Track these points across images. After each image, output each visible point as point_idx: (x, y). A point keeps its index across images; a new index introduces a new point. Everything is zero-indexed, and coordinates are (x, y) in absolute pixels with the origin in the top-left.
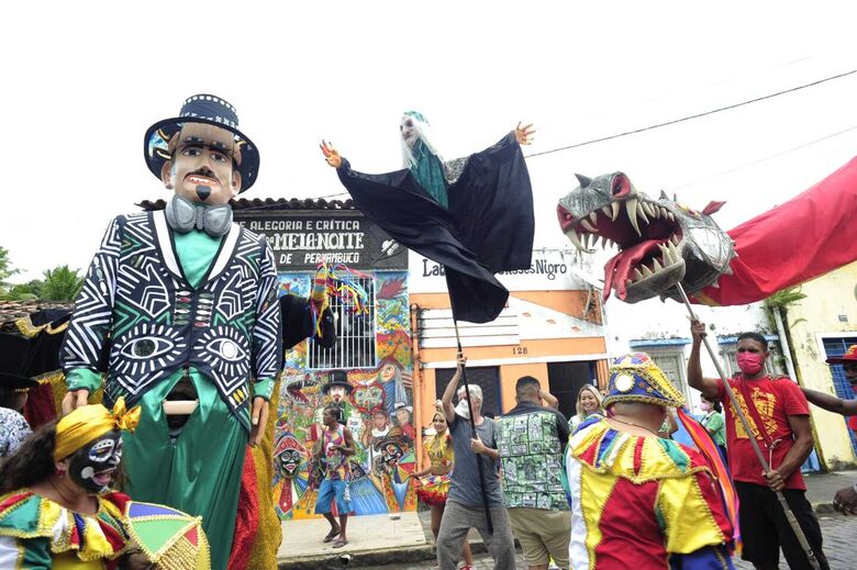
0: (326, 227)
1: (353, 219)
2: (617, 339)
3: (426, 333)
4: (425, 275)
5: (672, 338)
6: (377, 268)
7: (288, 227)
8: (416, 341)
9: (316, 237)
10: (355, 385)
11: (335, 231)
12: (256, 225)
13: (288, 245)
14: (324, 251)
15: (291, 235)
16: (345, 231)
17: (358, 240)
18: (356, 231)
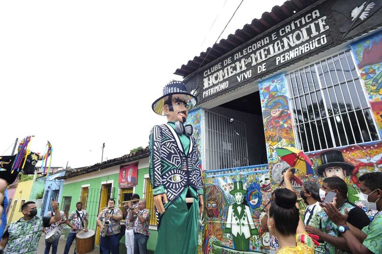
0: (287, 30)
1: (311, 11)
6: (351, 38)
7: (259, 46)
9: (282, 42)
10: (354, 164)
11: (297, 28)
12: (238, 56)
13: (261, 58)
14: (291, 48)
15: (262, 50)
16: (307, 24)
17: (321, 24)
18: (317, 19)
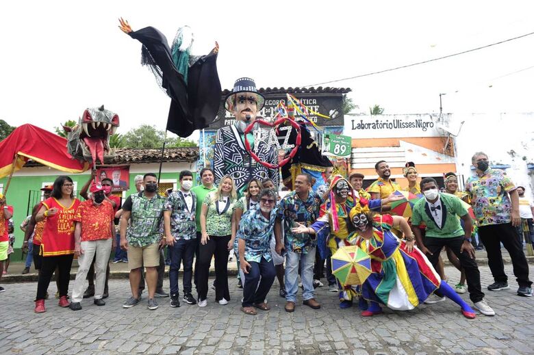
1: (312, 98)
2: (463, 165)
3: (355, 161)
4: (353, 129)
5: (498, 164)
6: (327, 125)
8: (349, 165)
11: (303, 105)
16: (309, 105)
17: (316, 110)
18: (314, 105)
